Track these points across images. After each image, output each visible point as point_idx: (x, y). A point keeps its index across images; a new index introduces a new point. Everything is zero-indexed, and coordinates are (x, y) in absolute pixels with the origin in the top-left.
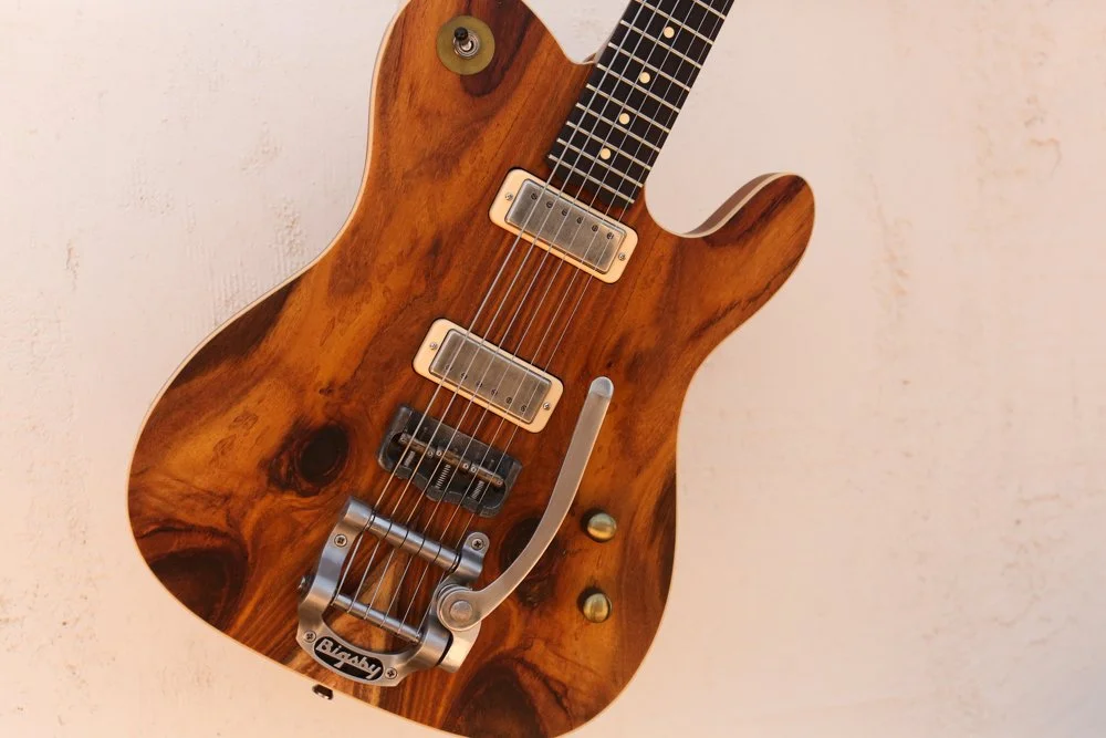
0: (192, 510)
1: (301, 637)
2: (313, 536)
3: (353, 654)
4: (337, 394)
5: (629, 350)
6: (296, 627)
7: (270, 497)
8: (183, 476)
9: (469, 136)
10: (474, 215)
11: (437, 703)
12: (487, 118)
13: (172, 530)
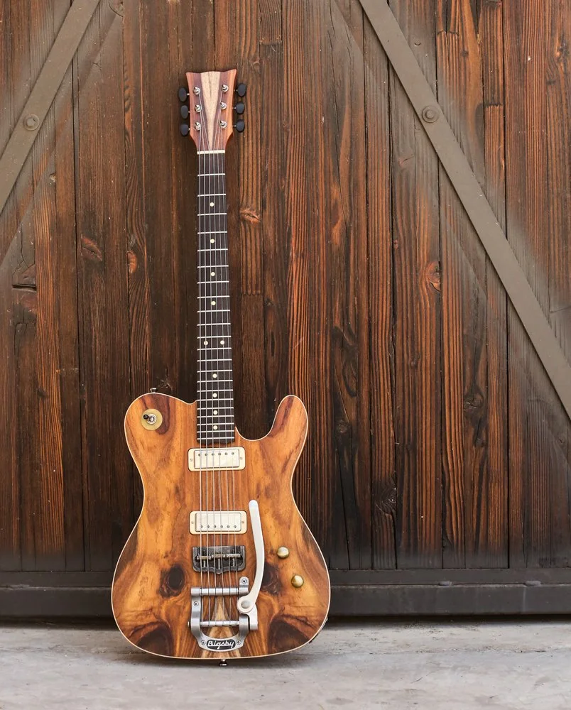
0: (142, 620)
1: (200, 645)
2: (187, 608)
3: (222, 642)
4: (170, 555)
5: (262, 488)
6: (197, 643)
7: (166, 602)
8: (133, 609)
9: (168, 447)
10: (184, 473)
11: (261, 646)
12: (171, 439)
13: (138, 630)
